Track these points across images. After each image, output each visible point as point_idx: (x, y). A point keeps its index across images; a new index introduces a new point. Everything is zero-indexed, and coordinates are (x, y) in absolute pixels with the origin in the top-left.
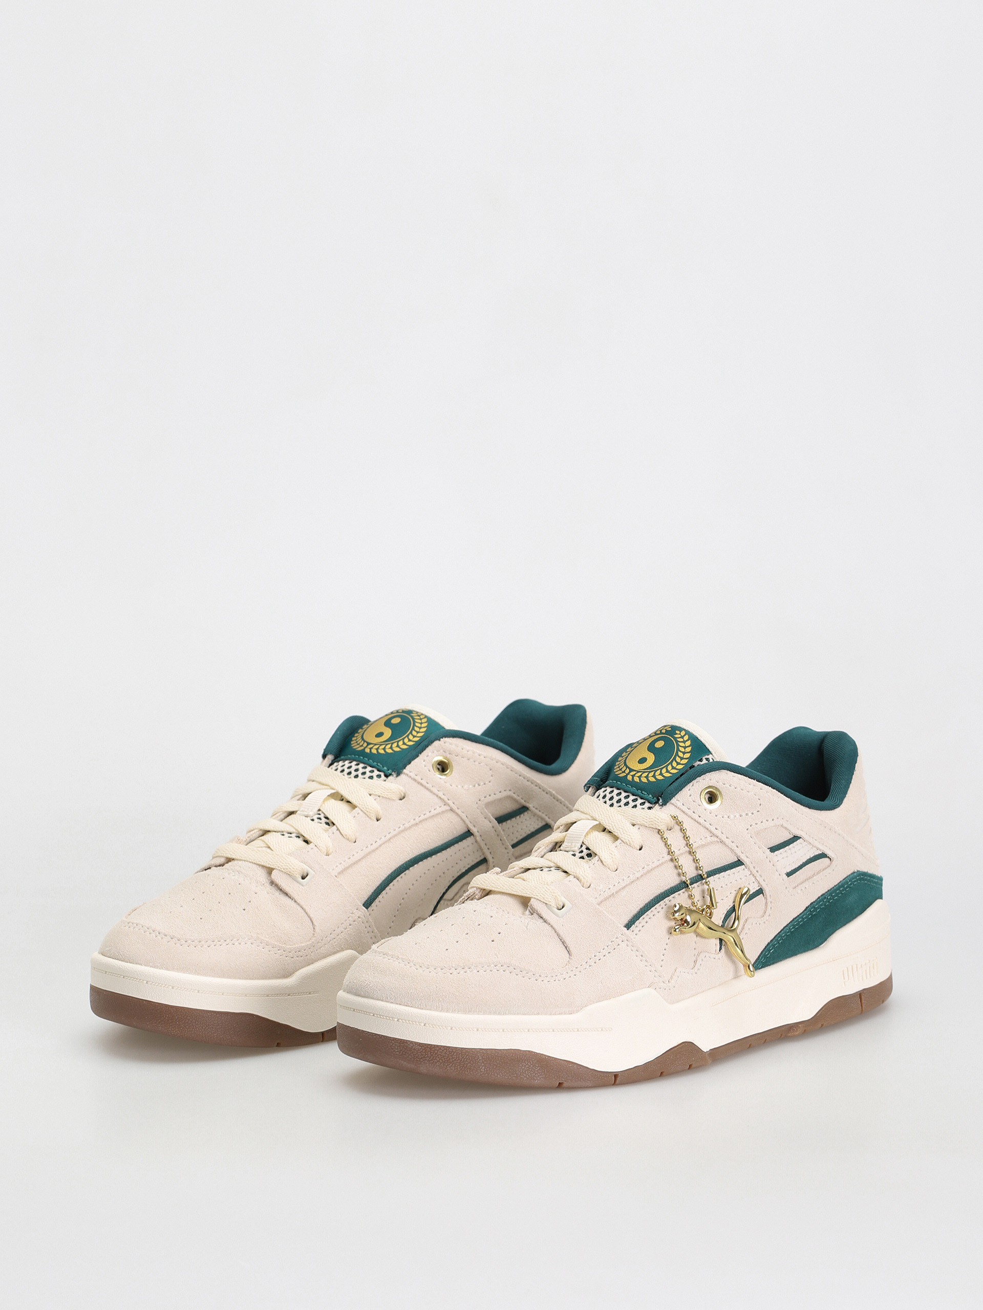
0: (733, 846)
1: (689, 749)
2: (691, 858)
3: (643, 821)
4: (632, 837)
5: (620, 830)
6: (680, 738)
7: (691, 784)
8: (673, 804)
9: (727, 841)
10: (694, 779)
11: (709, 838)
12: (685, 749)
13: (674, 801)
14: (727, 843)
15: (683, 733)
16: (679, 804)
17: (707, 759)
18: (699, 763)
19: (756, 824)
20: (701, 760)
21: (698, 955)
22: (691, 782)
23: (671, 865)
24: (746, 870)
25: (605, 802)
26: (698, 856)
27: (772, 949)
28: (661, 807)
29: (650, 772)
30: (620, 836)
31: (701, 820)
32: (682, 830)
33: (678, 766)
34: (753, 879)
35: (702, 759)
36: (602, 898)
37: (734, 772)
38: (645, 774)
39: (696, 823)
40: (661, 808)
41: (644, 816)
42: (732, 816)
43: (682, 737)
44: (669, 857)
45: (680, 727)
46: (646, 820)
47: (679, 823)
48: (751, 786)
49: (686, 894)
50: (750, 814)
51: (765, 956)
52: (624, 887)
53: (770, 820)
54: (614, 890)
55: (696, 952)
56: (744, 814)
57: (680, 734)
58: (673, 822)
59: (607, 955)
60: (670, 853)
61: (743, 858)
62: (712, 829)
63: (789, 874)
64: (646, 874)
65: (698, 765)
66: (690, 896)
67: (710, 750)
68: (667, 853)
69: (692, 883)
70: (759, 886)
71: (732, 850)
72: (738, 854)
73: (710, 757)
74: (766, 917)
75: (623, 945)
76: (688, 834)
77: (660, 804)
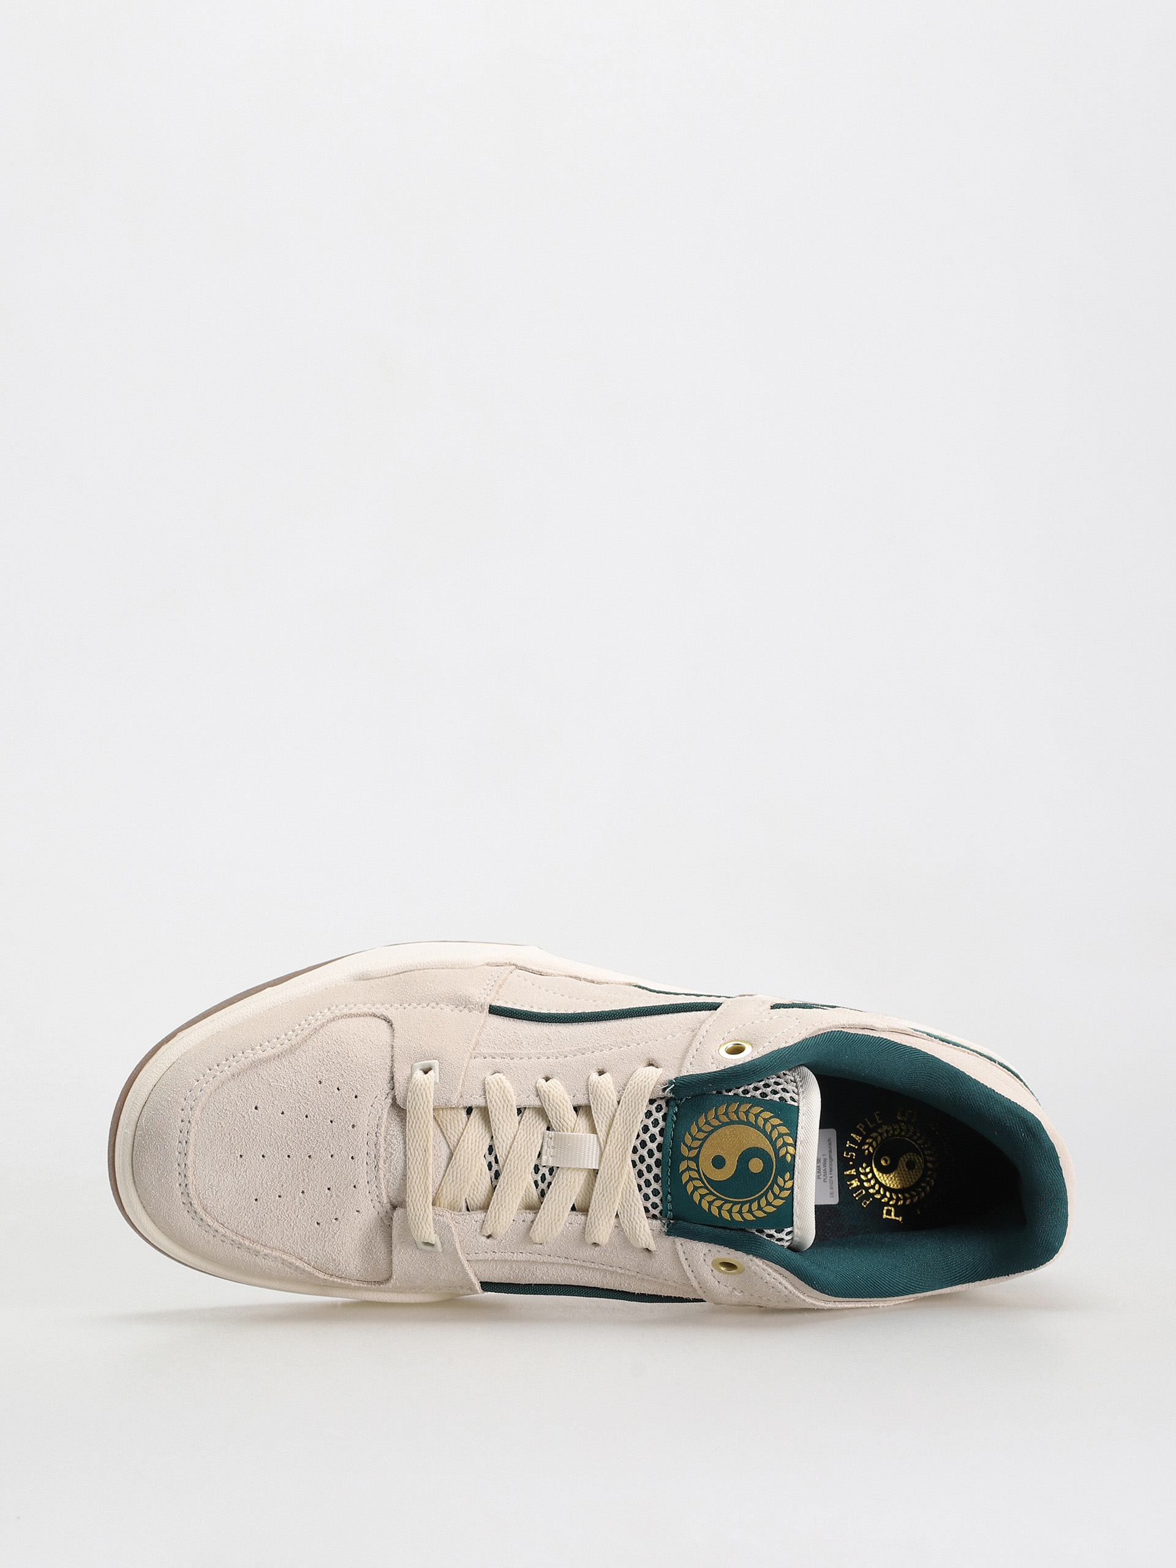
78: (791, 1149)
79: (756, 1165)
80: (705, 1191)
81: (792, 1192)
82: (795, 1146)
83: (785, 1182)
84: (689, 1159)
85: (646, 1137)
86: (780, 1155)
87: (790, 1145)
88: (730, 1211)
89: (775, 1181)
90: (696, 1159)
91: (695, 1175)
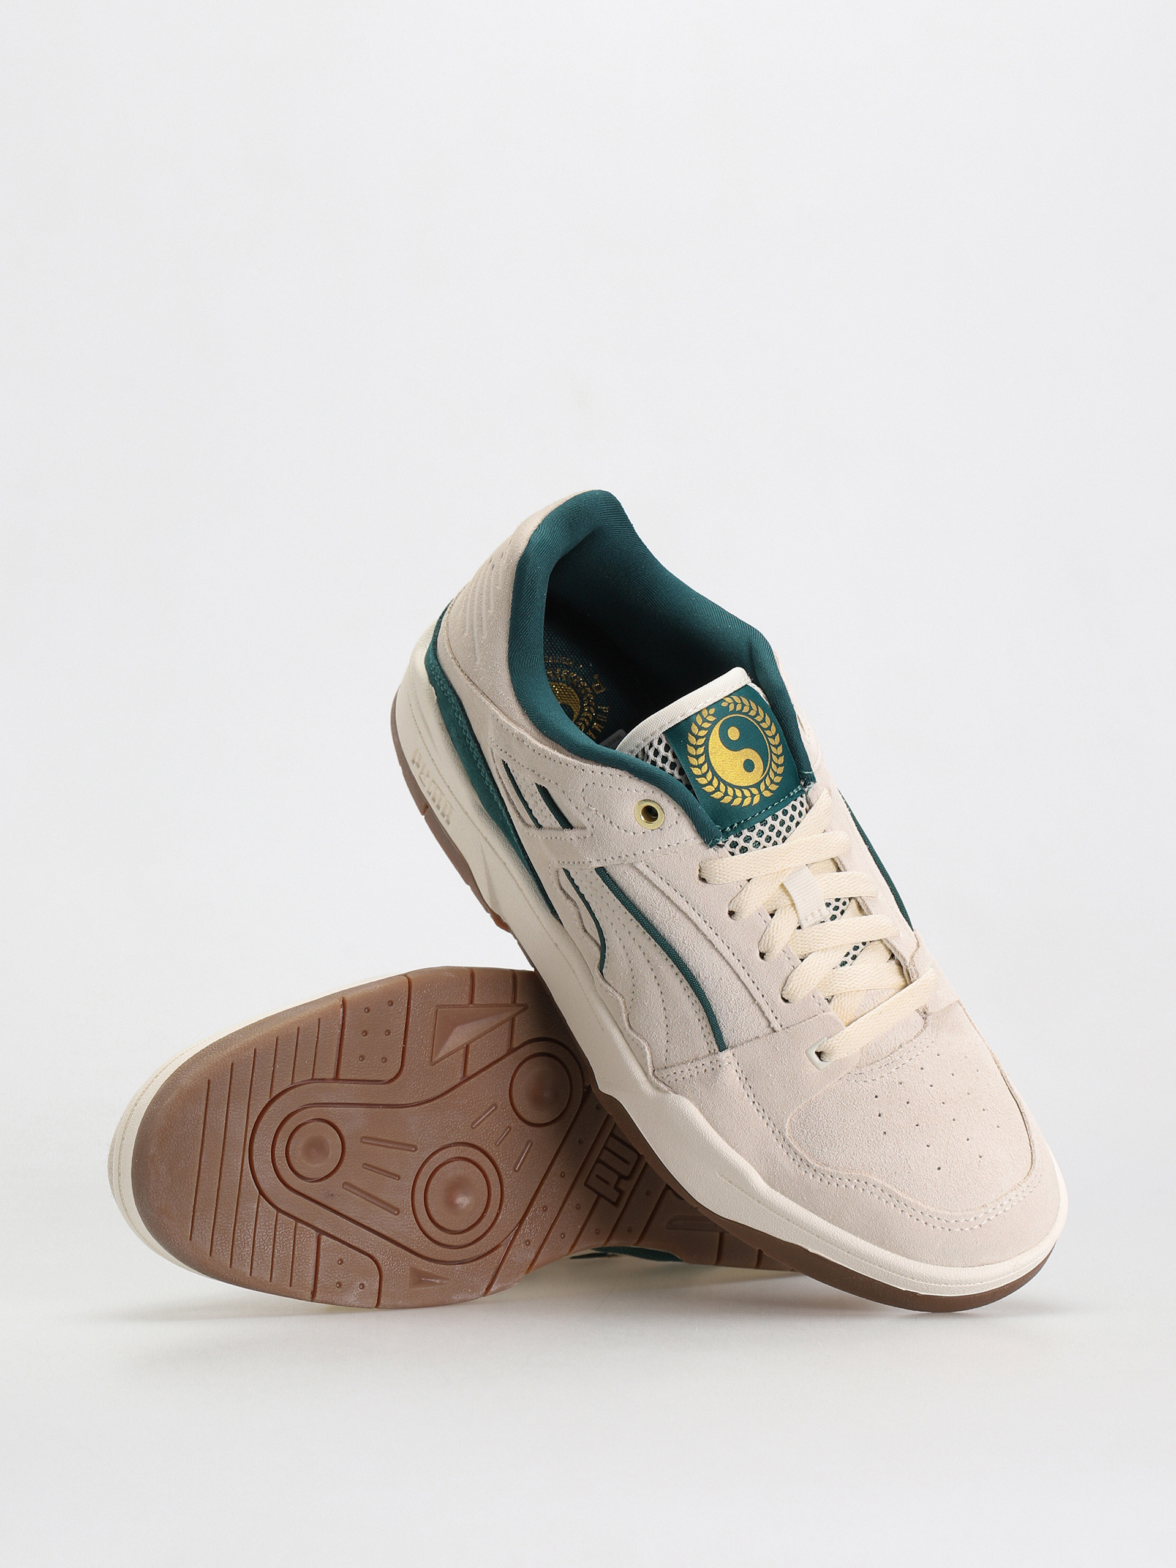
78: (705, 713)
79: (734, 734)
80: (773, 765)
81: (731, 694)
82: (700, 712)
83: (729, 704)
84: (760, 792)
85: (762, 840)
86: (715, 719)
87: (702, 716)
88: (773, 737)
89: (734, 712)
90: (757, 786)
91: (768, 781)
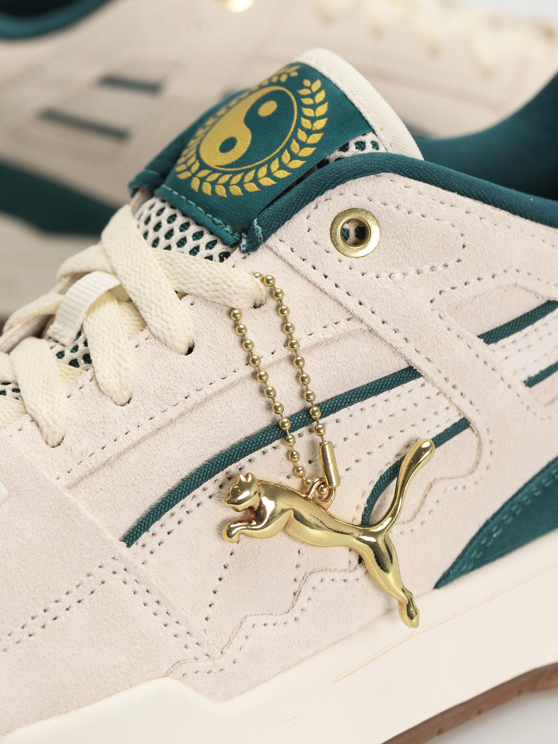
0: (397, 340)
1: (320, 124)
2: (292, 371)
3: (201, 287)
4: (171, 327)
5: (153, 306)
6: (308, 96)
7: (313, 204)
8: (271, 249)
9: (381, 330)
10: (320, 193)
11: (343, 324)
12: (312, 123)
13: (273, 241)
14: (381, 333)
15: (317, 84)
16: (283, 249)
17: (361, 145)
18: (338, 154)
19: (453, 288)
20: (345, 148)
21: (305, 579)
22: (311, 199)
23: (255, 385)
24: (427, 384)
25: (146, 235)
26: (307, 370)
27: (496, 532)
28: (243, 256)
29: (235, 174)
30: (149, 321)
31: (328, 285)
32: (280, 310)
33: (294, 161)
34: (446, 403)
35: (347, 144)
36: (81, 470)
37: (410, 178)
38: (225, 179)
39: (317, 290)
40: (244, 258)
41: (205, 276)
42: (398, 276)
43: (312, 96)
44: (250, 369)
45: (315, 71)
46: (208, 285)
47: (274, 294)
48: (445, 208)
49: (283, 449)
50: (440, 268)
51: (479, 547)
52: (139, 442)
53: (487, 277)
54: (112, 450)
55: (299, 574)
56: (426, 269)
57: (309, 88)
58: (264, 289)
59: (75, 607)
60: (251, 360)
61: (419, 363)
62: (352, 303)
63: (531, 382)
64: (192, 410)
65: (339, 159)
66: (291, 455)
67: (372, 122)
68: (244, 362)
69: (293, 429)
70: (460, 414)
71: (395, 350)
72: (408, 357)
73: (368, 138)
74: (481, 471)
75: (114, 582)
76: (292, 319)
77: (243, 249)
79: (268, 109)
